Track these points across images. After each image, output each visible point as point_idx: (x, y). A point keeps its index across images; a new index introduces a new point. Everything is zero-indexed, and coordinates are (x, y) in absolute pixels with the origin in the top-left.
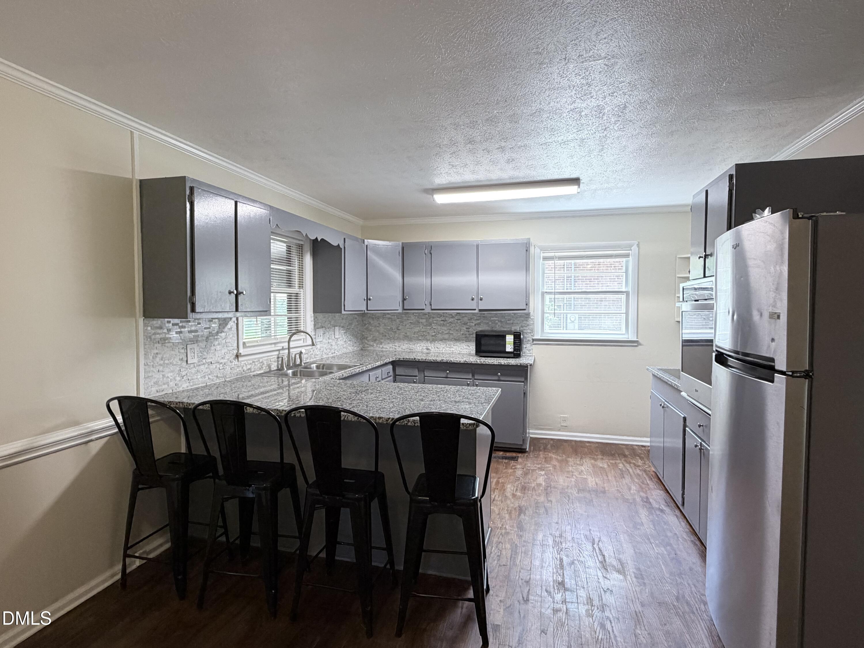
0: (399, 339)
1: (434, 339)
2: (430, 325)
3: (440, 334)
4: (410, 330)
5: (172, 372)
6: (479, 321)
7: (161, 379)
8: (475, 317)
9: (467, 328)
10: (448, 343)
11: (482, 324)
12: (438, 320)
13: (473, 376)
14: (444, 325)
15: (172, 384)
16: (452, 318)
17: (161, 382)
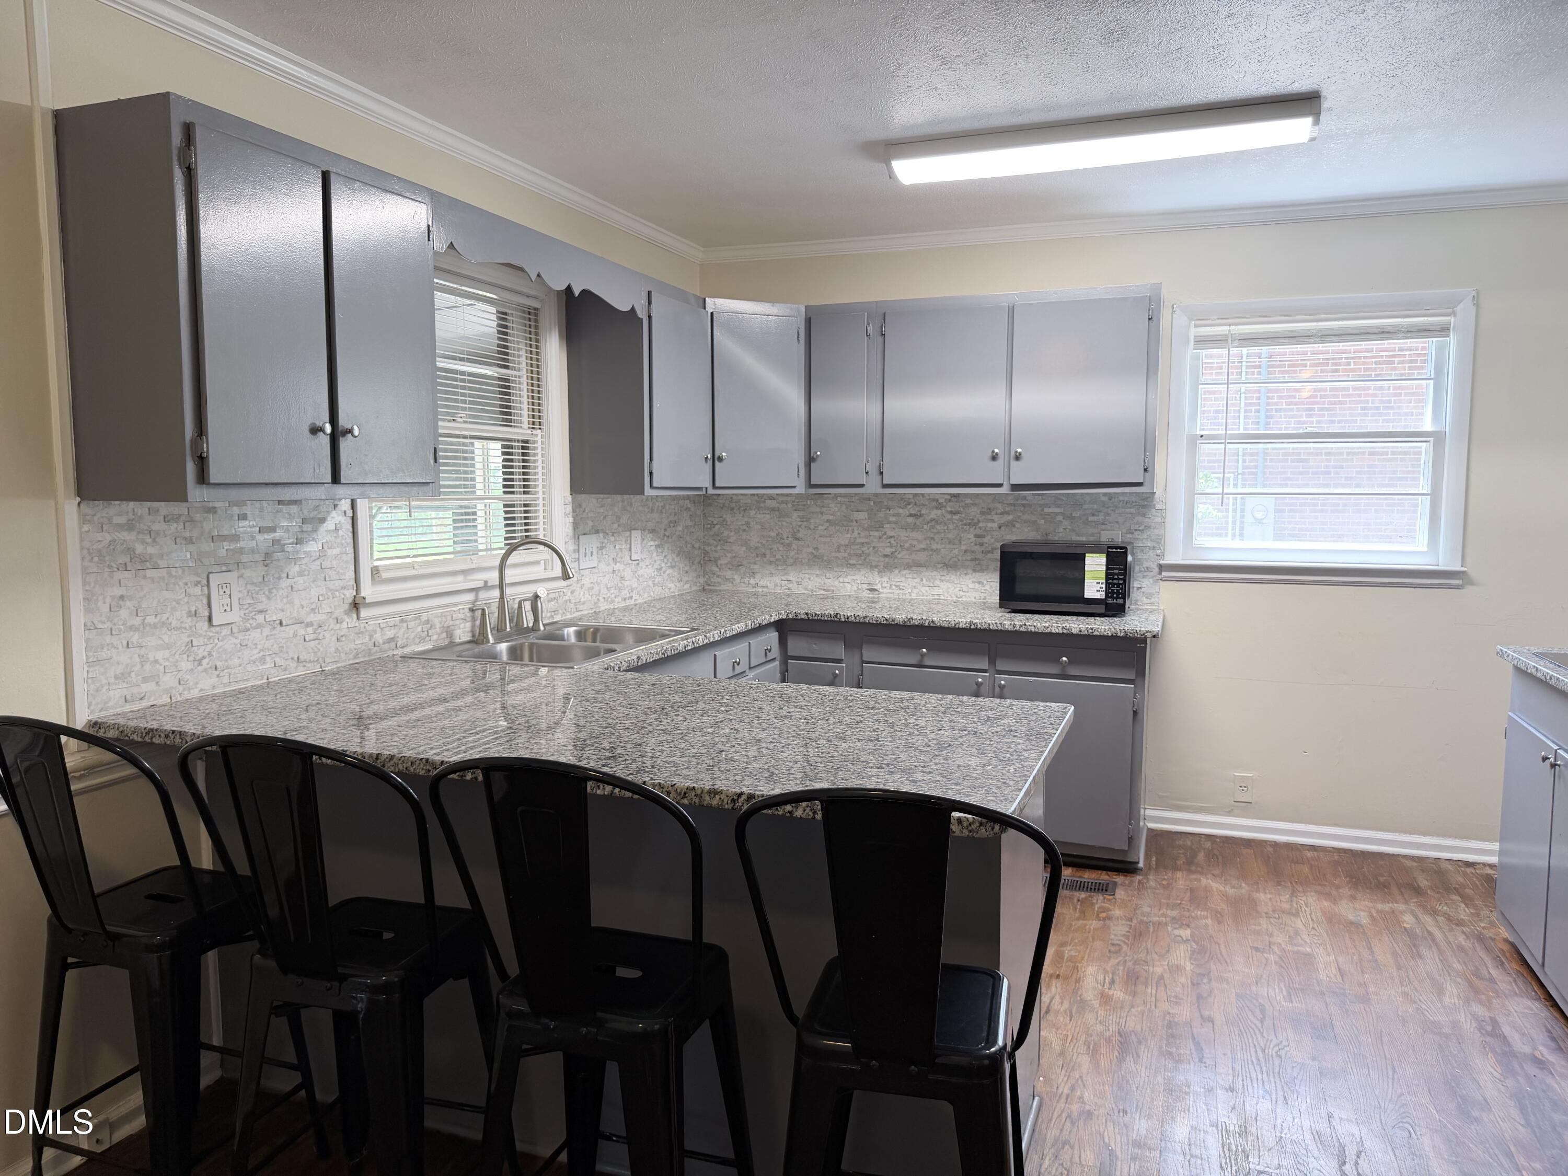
0: (797, 563)
1: (889, 564)
2: (879, 526)
3: (904, 552)
4: (828, 539)
5: (168, 647)
6: (1010, 517)
7: (138, 667)
8: (999, 505)
9: (977, 536)
10: (927, 574)
11: (1017, 525)
12: (898, 515)
13: (992, 662)
14: (915, 528)
15: (168, 680)
16: (937, 508)
17: (137, 675)
